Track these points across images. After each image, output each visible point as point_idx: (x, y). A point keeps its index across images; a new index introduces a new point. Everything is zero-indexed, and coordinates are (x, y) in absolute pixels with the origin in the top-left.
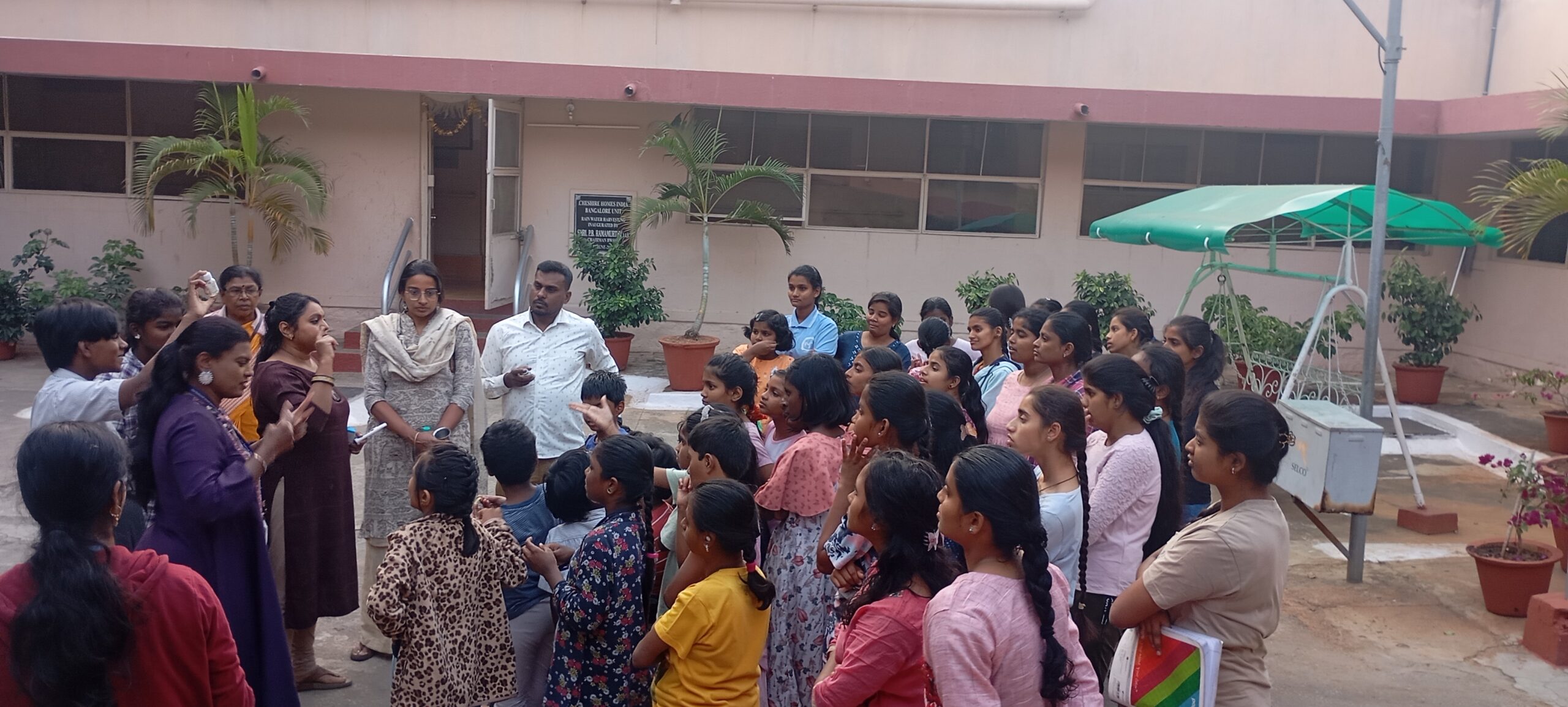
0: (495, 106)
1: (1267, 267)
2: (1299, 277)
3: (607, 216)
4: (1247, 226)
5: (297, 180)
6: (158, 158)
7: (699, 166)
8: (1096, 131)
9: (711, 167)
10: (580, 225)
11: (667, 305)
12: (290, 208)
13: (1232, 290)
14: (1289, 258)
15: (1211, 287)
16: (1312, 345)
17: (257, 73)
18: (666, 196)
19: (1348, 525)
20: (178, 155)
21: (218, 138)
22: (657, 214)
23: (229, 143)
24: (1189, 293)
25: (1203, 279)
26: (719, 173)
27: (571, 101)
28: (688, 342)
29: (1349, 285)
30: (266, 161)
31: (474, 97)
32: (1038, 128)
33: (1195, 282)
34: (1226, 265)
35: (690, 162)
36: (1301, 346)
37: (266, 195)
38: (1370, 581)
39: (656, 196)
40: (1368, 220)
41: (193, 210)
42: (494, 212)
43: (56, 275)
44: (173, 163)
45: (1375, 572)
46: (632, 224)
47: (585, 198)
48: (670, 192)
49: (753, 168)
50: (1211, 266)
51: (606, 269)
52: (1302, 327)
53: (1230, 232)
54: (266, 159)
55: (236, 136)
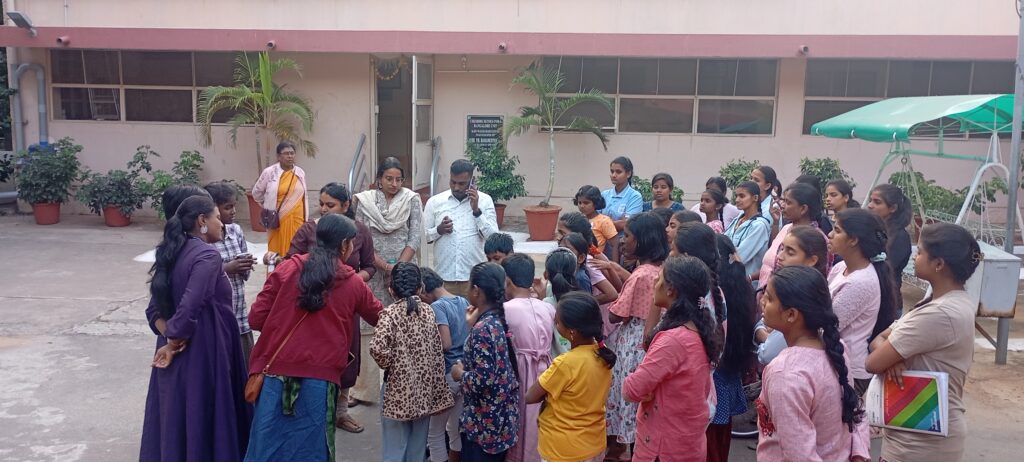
0: (417, 60)
1: (937, 152)
2: (960, 158)
3: (488, 129)
4: (923, 124)
5: (296, 111)
6: (213, 99)
7: (547, 95)
8: (813, 63)
9: (555, 95)
10: (470, 135)
11: (527, 186)
12: (291, 129)
13: (911, 169)
14: (951, 146)
15: (896, 167)
16: (969, 206)
17: (271, 45)
18: (526, 115)
19: (996, 326)
20: (225, 97)
21: (248, 87)
22: (520, 127)
23: (254, 90)
24: (880, 171)
25: (891, 161)
26: (560, 99)
27: (465, 55)
28: (542, 209)
29: (995, 162)
30: (277, 100)
31: (403, 55)
32: (773, 63)
33: (885, 164)
34: (907, 152)
35: (541, 92)
36: (961, 206)
37: (277, 121)
38: (1011, 363)
39: (519, 115)
40: (1009, 119)
41: (234, 131)
42: (418, 128)
43: (154, 173)
44: (222, 102)
45: (1016, 358)
46: (504, 135)
47: (473, 118)
48: (528, 112)
49: (583, 95)
50: (897, 152)
51: (489, 163)
52: (961, 193)
53: (911, 129)
54: (277, 98)
55: (258, 85)
